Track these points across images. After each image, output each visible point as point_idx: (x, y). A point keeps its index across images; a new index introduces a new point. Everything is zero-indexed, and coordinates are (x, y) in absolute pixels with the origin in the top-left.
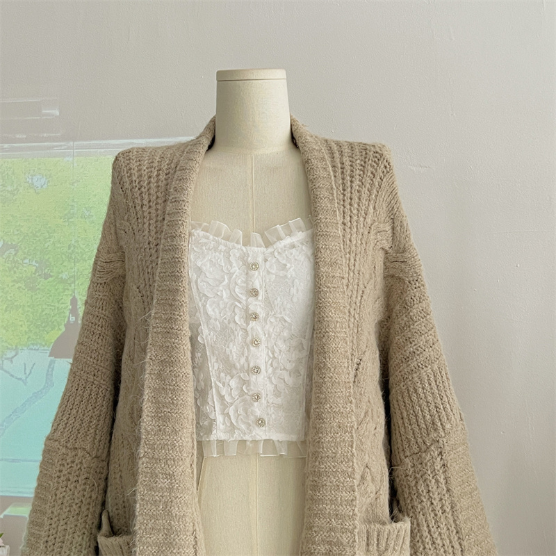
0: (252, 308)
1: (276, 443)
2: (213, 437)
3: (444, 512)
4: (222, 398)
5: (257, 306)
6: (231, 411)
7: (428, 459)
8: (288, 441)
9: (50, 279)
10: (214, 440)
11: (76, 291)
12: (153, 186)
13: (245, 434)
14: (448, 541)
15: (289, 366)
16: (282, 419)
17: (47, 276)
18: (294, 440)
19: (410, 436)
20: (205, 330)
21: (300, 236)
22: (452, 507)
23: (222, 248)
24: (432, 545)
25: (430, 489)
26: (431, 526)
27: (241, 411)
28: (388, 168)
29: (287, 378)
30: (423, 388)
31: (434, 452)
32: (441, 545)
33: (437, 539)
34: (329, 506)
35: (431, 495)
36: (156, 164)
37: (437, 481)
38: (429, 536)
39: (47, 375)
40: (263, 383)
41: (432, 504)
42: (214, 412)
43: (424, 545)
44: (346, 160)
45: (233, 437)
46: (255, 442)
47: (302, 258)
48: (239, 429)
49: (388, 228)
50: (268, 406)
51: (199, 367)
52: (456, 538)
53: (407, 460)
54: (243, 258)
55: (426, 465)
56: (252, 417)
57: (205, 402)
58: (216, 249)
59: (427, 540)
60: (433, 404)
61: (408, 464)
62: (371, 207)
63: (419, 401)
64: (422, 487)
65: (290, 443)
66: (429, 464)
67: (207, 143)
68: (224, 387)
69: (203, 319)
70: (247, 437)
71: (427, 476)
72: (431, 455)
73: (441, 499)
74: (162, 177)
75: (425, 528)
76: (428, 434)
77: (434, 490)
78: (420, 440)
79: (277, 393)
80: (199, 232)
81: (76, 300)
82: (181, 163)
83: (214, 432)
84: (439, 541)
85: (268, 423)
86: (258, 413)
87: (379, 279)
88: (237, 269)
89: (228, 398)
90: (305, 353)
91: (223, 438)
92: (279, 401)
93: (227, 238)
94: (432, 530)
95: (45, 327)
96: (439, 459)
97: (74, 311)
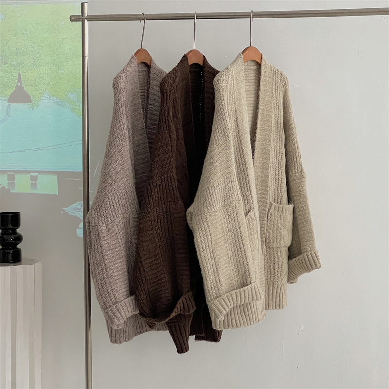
9: (7, 65)
11: (20, 71)
17: (5, 63)
39: (7, 111)
81: (20, 75)
95: (5, 88)
97: (19, 80)
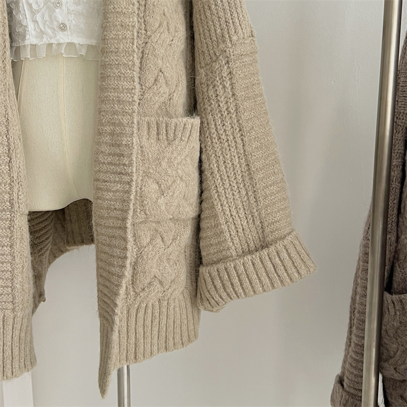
1: (77, 46)
2: (27, 42)
3: (229, 113)
4: (30, 6)
6: (38, 17)
7: (217, 67)
8: (89, 45)
10: (28, 45)
13: (51, 38)
14: (232, 137)
16: (82, 26)
18: (94, 44)
19: (205, 49)
22: (236, 110)
24: (218, 140)
25: (218, 93)
26: (217, 124)
27: (47, 17)
30: (216, 5)
31: (222, 62)
32: (225, 140)
33: (222, 135)
34: (112, 94)
35: (219, 98)
37: (224, 87)
38: (216, 132)
41: (219, 106)
42: (25, 20)
43: (211, 140)
45: (42, 41)
46: (59, 44)
48: (46, 34)
50: (68, 13)
52: (239, 135)
53: (202, 71)
55: (215, 73)
56: (55, 23)
59: (214, 136)
60: (224, 19)
61: (202, 73)
63: (212, 17)
64: (211, 93)
65: (90, 47)
66: (218, 72)
70: (53, 41)
71: (216, 82)
72: (219, 64)
73: (227, 102)
75: (213, 126)
76: (218, 47)
77: (221, 94)
78: (211, 52)
79: (77, 2)
83: (27, 37)
84: (223, 137)
85: (70, 28)
86: (61, 19)
89: (35, 6)
91: (34, 43)
94: (219, 127)
96: (226, 67)
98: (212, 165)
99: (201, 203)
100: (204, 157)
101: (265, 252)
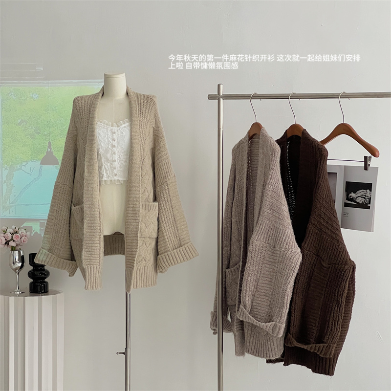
0: (113, 144)
1: (120, 180)
2: (103, 179)
3: (168, 201)
4: (105, 168)
5: (115, 143)
6: (108, 172)
7: (163, 186)
9: (40, 134)
11: (50, 139)
12: (86, 109)
14: (169, 209)
15: (124, 160)
16: (122, 174)
20: (101, 150)
21: (127, 124)
22: (170, 200)
23: (105, 127)
24: (164, 210)
26: (164, 205)
27: (111, 172)
28: (154, 103)
29: (123, 163)
30: (163, 167)
31: (165, 185)
32: (167, 210)
33: (166, 208)
34: (133, 195)
36: (86, 102)
37: (166, 193)
38: (163, 208)
39: (39, 171)
40: (117, 164)
41: (165, 199)
42: (103, 172)
44: (142, 101)
45: (109, 179)
46: (114, 180)
47: (127, 130)
48: (110, 177)
49: (154, 121)
50: (118, 171)
51: (99, 160)
52: (171, 208)
54: (111, 130)
57: (101, 170)
58: (104, 128)
60: (166, 171)
61: (158, 188)
62: (149, 116)
63: (162, 171)
65: (124, 181)
66: (164, 188)
67: (101, 95)
68: (106, 165)
69: (100, 147)
70: (113, 179)
71: (163, 191)
73: (167, 198)
74: (88, 106)
76: (164, 180)
77: (165, 195)
78: (162, 181)
79: (120, 167)
80: (99, 123)
82: (94, 102)
85: (118, 175)
86: (115, 173)
87: (152, 136)
88: (109, 133)
89: (107, 169)
90: (128, 156)
91: (106, 180)
92: (121, 169)
93: (107, 125)
95: (38, 153)
96: (167, 186)
97: (50, 147)
98: (162, 219)
99: (158, 232)
100: (159, 216)
101: (181, 248)
